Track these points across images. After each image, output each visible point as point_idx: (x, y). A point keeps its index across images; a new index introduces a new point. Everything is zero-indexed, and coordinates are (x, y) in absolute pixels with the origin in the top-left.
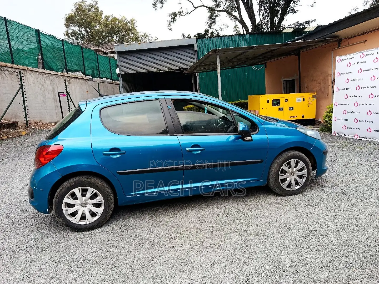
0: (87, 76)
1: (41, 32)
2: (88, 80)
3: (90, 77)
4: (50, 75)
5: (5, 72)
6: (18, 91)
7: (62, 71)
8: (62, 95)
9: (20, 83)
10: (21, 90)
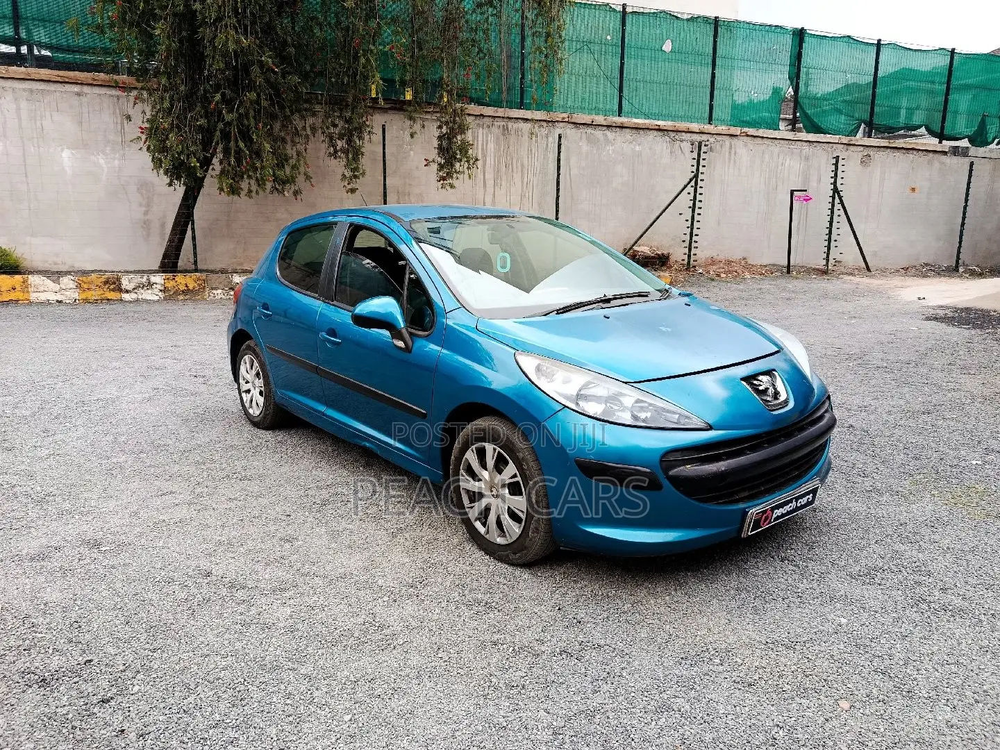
0: (944, 142)
1: (810, 32)
2: (945, 153)
3: (964, 143)
4: (804, 144)
5: (682, 145)
6: (685, 186)
7: (854, 132)
8: (800, 197)
9: (694, 169)
10: (693, 183)
